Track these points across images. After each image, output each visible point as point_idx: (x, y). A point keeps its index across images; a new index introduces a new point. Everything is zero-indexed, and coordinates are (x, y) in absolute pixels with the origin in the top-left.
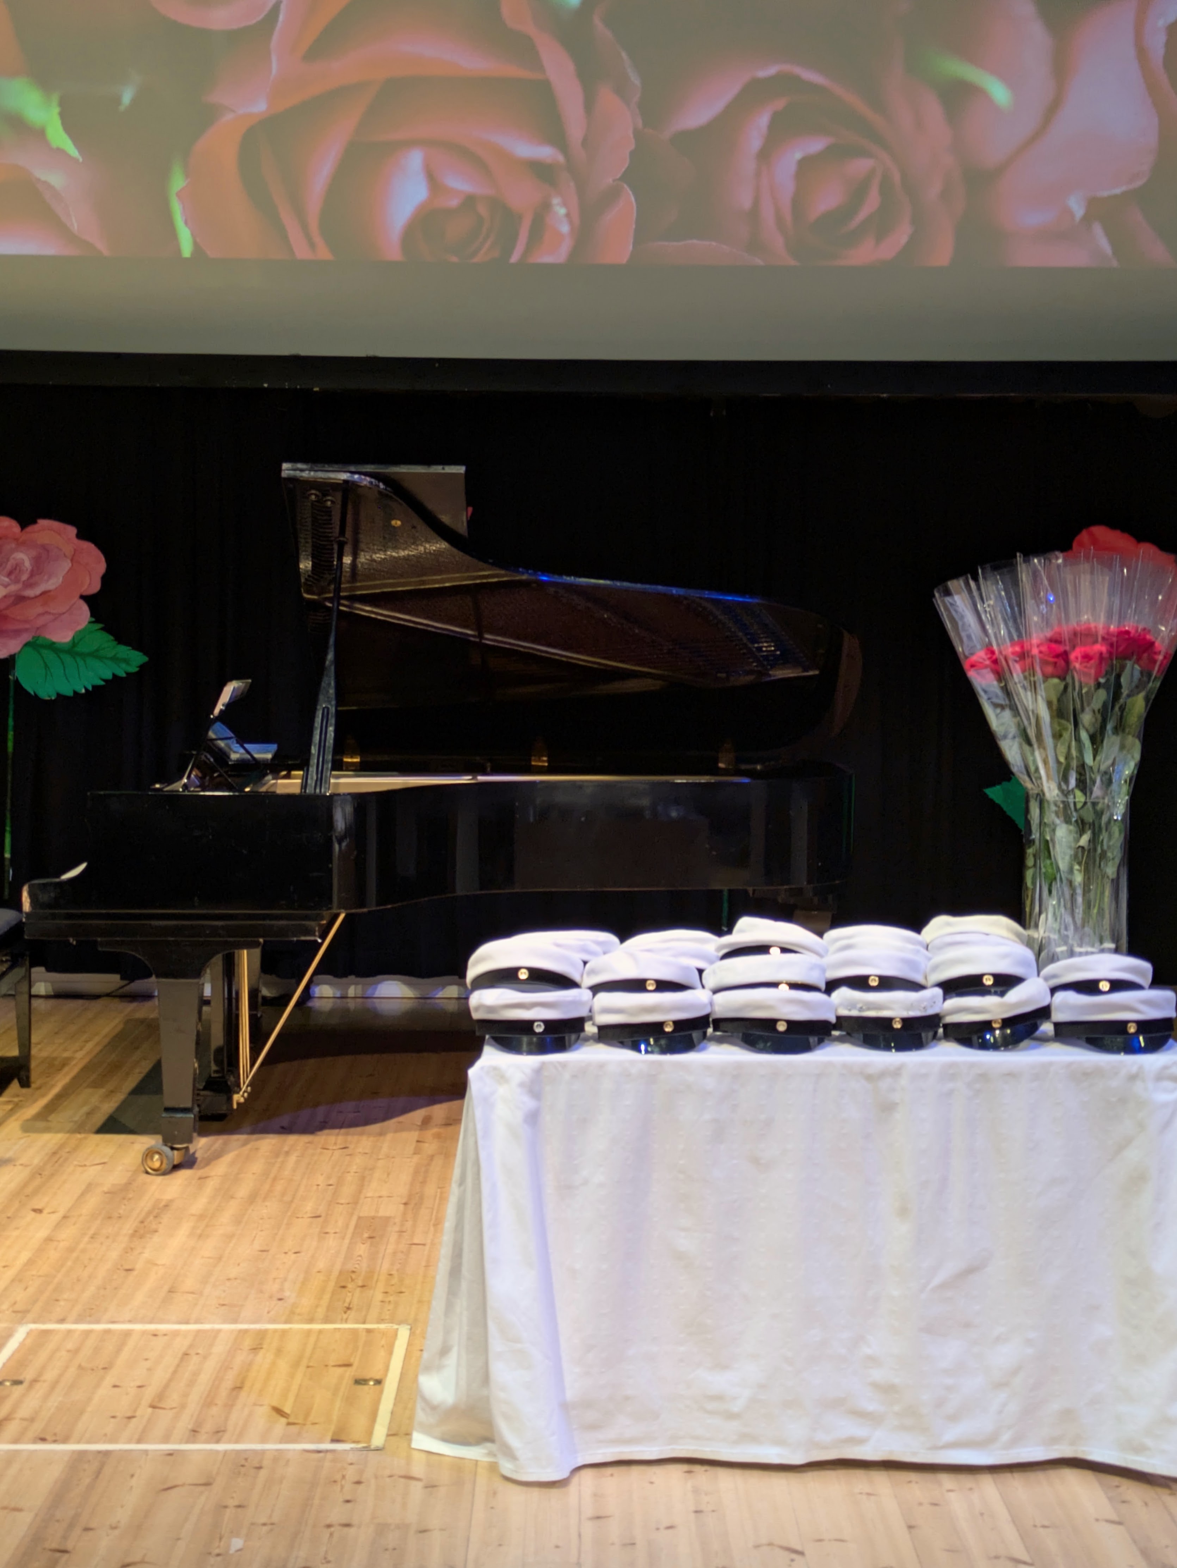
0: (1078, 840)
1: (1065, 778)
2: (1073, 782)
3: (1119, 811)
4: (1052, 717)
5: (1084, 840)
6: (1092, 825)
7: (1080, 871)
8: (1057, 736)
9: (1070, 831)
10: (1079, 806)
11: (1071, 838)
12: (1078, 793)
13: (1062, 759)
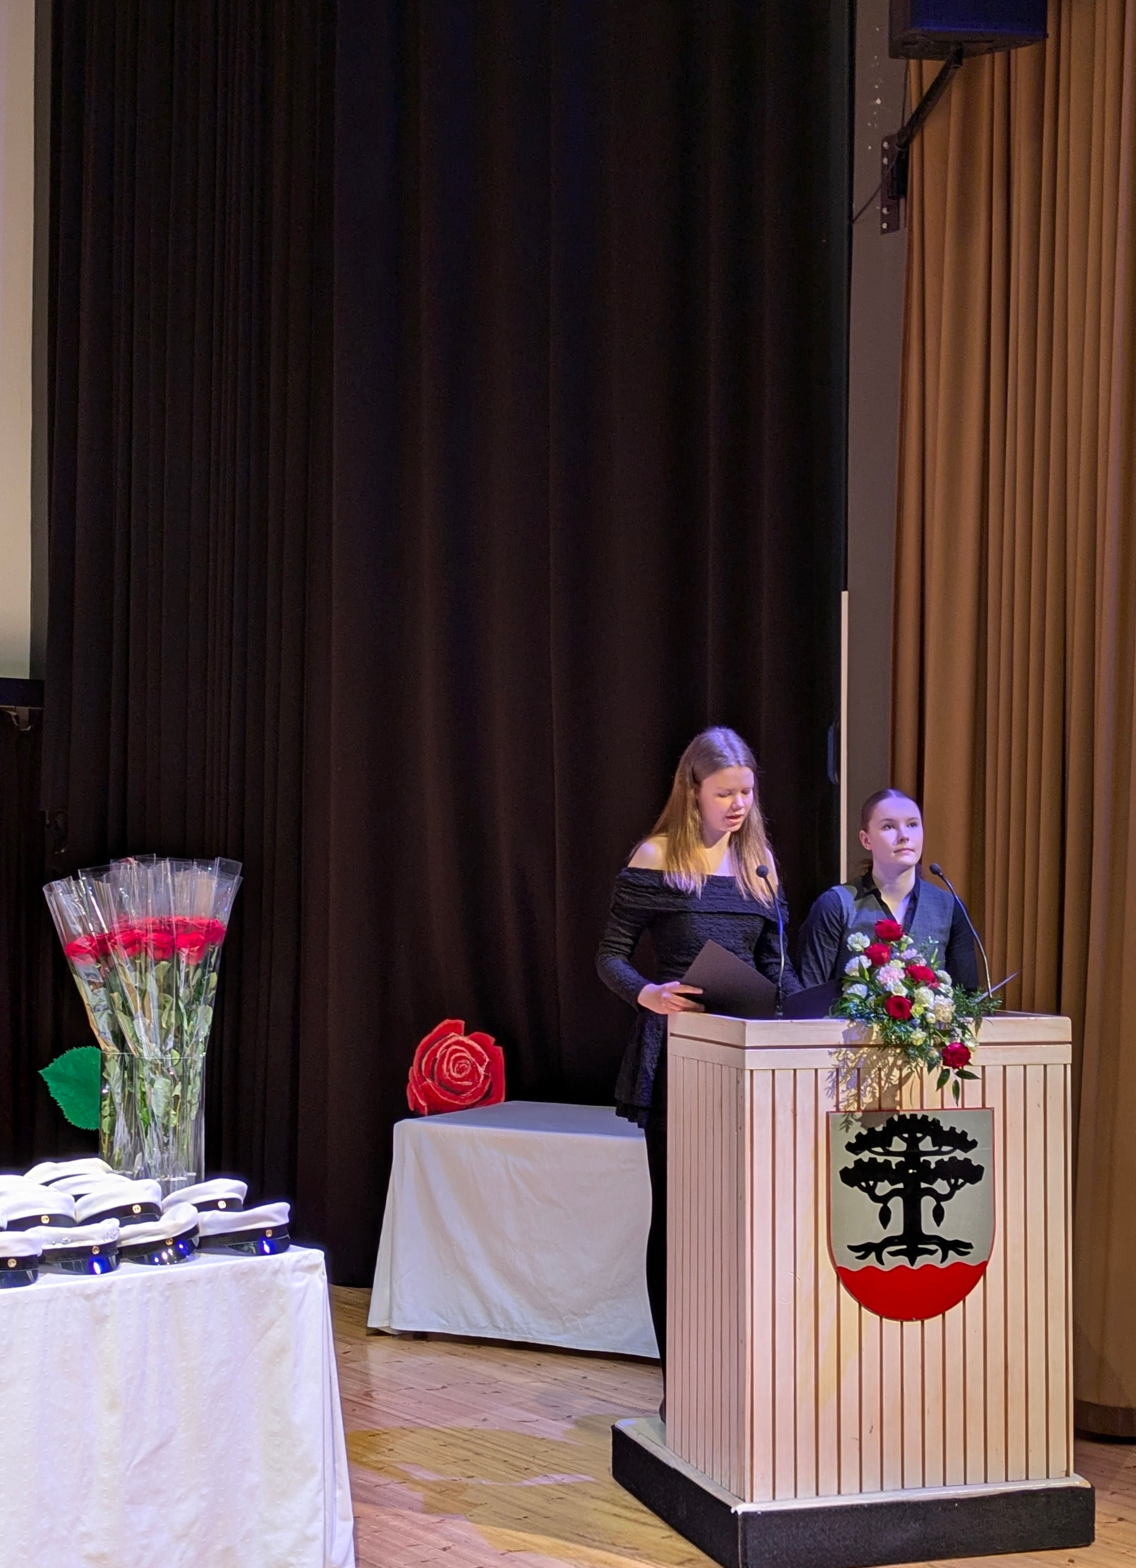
0: (171, 1091)
1: (164, 1042)
2: (171, 1044)
3: (199, 1065)
4: (160, 992)
5: (178, 1091)
6: (182, 1078)
7: (175, 1115)
8: (162, 1007)
9: (167, 1083)
10: (175, 1062)
11: (167, 1089)
12: (174, 1052)
13: (164, 1025)
